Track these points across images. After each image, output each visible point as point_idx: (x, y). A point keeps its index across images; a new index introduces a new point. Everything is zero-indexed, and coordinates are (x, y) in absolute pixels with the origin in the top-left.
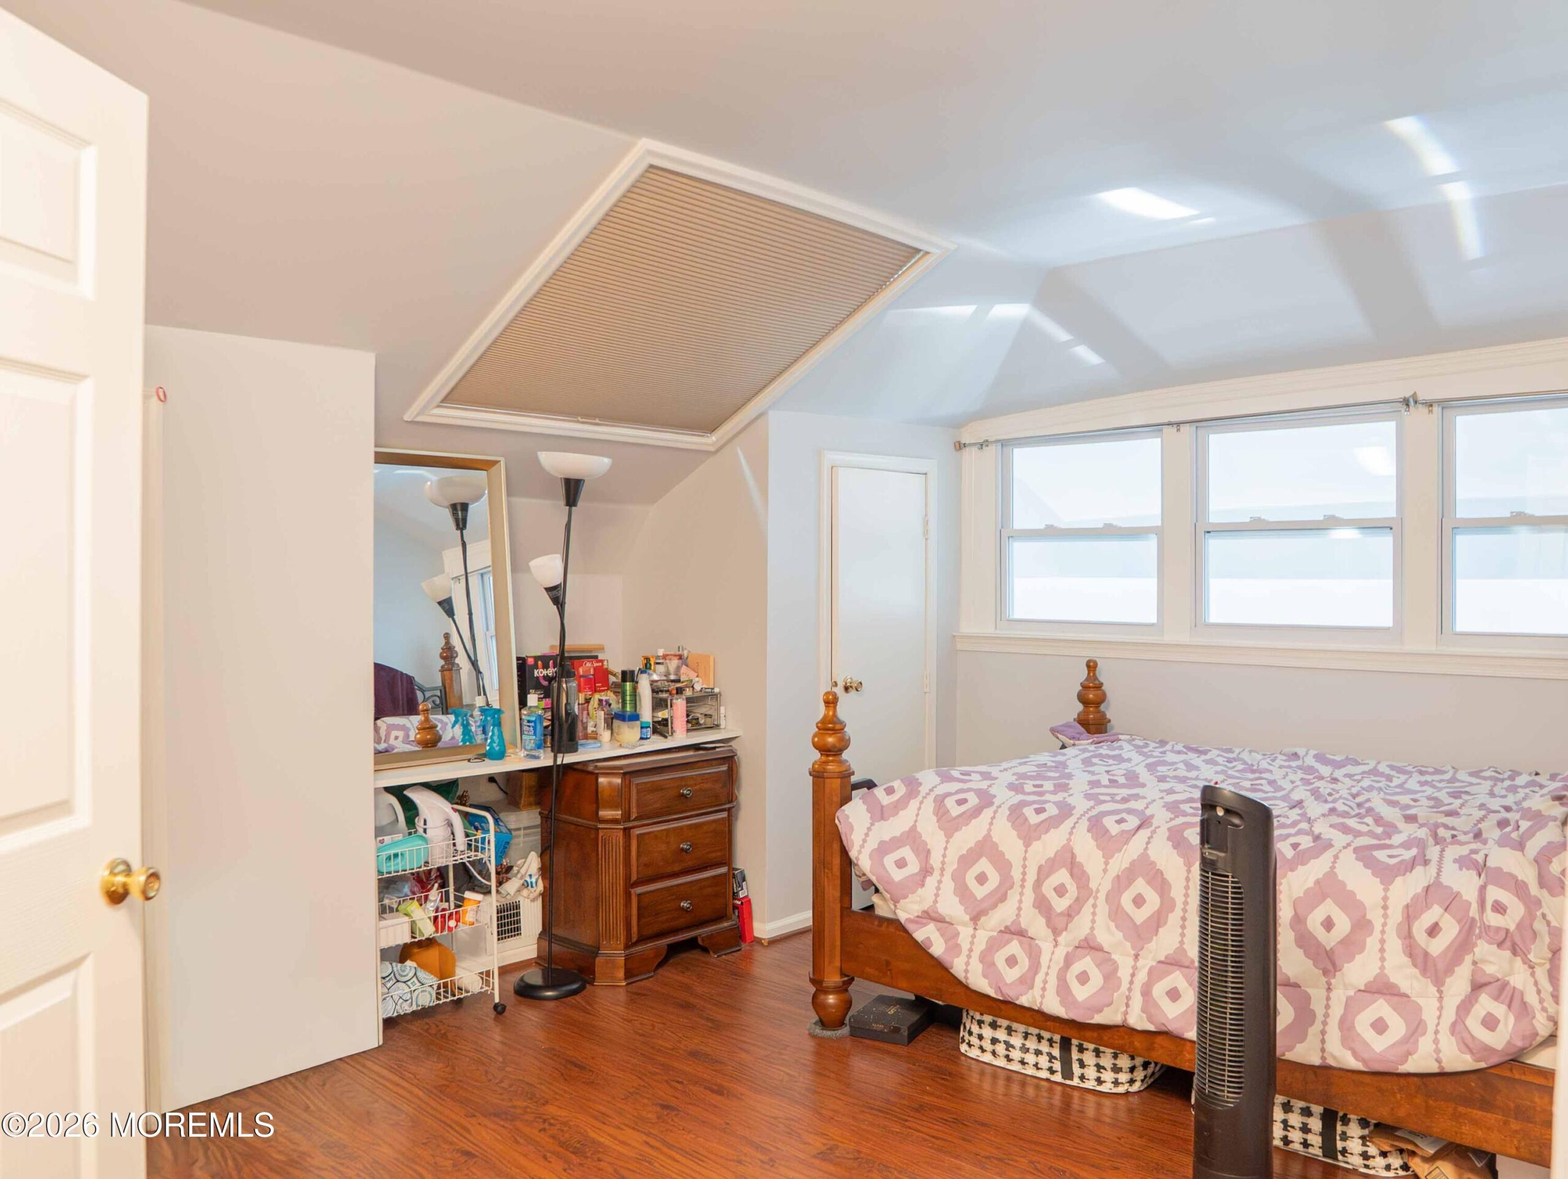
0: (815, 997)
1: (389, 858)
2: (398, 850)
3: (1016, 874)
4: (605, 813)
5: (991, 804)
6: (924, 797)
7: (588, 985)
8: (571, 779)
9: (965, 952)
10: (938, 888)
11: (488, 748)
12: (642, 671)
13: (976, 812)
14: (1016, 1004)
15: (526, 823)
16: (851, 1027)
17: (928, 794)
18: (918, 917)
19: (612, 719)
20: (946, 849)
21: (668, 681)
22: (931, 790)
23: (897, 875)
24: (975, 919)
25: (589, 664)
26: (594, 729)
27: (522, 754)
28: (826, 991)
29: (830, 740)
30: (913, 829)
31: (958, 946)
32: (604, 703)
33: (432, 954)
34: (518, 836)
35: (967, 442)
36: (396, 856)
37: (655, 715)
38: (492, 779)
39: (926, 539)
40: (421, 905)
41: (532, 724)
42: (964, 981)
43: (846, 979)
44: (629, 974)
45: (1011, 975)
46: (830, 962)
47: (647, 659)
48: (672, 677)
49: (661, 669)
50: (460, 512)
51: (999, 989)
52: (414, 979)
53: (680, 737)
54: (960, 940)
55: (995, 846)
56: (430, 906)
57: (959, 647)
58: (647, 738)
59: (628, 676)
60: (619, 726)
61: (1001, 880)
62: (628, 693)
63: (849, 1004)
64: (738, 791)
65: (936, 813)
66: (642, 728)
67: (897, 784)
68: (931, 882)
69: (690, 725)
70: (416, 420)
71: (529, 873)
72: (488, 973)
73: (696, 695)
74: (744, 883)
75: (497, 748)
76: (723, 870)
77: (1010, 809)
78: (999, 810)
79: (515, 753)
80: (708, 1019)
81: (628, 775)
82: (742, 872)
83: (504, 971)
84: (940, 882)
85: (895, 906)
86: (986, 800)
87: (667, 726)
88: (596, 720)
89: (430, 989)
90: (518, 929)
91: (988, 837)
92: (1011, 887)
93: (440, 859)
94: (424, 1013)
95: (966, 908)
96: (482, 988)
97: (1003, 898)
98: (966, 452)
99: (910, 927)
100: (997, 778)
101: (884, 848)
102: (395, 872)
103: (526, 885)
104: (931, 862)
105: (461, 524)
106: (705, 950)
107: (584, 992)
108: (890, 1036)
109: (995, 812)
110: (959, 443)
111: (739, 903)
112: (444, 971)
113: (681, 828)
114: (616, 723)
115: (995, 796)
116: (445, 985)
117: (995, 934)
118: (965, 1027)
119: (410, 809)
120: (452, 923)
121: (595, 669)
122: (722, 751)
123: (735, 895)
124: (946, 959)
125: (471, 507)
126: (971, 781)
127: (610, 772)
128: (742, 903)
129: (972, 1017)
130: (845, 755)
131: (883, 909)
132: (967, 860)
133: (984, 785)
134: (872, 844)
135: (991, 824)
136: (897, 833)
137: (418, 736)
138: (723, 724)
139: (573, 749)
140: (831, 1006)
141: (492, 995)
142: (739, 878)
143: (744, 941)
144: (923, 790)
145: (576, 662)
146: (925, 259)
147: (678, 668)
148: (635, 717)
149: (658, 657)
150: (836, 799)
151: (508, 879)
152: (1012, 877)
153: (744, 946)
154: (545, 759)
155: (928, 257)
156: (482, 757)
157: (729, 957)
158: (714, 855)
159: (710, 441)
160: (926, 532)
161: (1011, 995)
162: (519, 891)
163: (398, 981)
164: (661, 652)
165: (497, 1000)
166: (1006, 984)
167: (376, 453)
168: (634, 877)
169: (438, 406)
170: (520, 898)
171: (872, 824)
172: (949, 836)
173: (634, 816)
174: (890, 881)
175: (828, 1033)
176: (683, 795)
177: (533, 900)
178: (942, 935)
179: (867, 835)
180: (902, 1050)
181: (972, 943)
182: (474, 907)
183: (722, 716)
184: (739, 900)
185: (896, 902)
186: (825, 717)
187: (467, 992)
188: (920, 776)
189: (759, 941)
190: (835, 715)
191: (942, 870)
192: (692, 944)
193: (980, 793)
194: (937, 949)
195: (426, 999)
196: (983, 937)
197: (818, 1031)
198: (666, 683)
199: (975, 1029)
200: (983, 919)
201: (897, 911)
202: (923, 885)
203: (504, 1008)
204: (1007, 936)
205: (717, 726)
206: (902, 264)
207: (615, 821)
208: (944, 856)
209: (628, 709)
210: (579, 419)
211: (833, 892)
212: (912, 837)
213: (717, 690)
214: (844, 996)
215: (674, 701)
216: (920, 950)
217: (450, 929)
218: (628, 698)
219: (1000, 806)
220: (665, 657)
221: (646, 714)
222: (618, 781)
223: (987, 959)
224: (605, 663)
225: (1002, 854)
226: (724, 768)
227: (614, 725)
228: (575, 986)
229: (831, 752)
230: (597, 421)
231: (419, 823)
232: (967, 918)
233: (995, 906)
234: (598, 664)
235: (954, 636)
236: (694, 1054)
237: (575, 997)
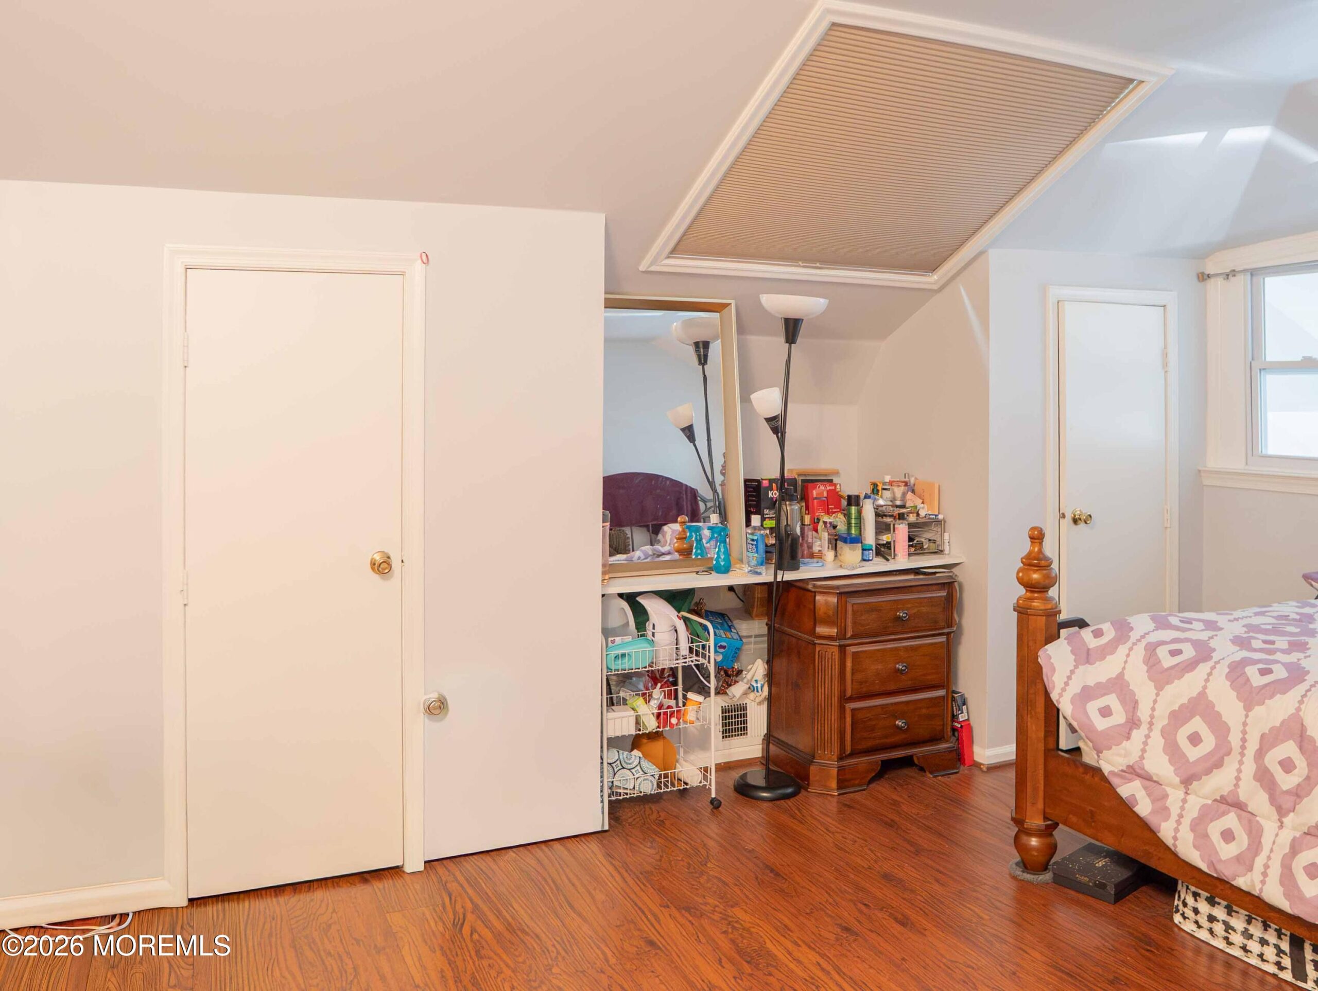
0: (1017, 838)
1: (616, 657)
2: (626, 651)
3: (1234, 739)
4: (821, 630)
5: (1207, 658)
6: (1134, 644)
7: (802, 790)
8: (793, 595)
9: (1174, 816)
10: (1145, 743)
11: (714, 562)
12: (867, 497)
13: (1191, 666)
14: (1232, 885)
15: (757, 632)
16: (1054, 874)
17: (1139, 640)
18: (1123, 771)
19: (836, 540)
20: (1155, 702)
21: (893, 506)
22: (1143, 637)
23: (1101, 724)
24: (1187, 782)
25: (822, 488)
26: (820, 549)
27: (746, 569)
28: (1029, 833)
29: (1035, 576)
30: (1121, 676)
31: (1166, 809)
32: (828, 525)
33: (657, 747)
34: (750, 643)
35: (1212, 273)
36: (623, 655)
37: (880, 537)
38: (731, 588)
39: (1166, 372)
40: (646, 703)
41: (755, 543)
42: (1173, 849)
43: (1049, 822)
44: (841, 784)
45: (1227, 851)
46: (1033, 804)
47: (875, 485)
48: (898, 503)
49: (887, 494)
50: (702, 349)
51: (1211, 864)
52: (638, 768)
53: (902, 560)
54: (1169, 803)
55: (1211, 706)
56: (654, 703)
57: (1206, 482)
58: (869, 560)
59: (853, 501)
60: (841, 548)
61: (1216, 745)
62: (853, 516)
63: (1052, 849)
64: (960, 616)
65: (1146, 661)
66: (863, 550)
67: (1106, 627)
68: (1138, 735)
69: (913, 549)
70: (649, 269)
71: (755, 678)
72: (706, 769)
73: (920, 520)
74: (964, 707)
75: (722, 563)
76: (942, 693)
77: (1229, 666)
78: (1217, 666)
79: (740, 568)
80: (909, 842)
81: (844, 595)
82: (962, 696)
83: (722, 768)
84: (1148, 737)
85: (1099, 756)
86: (1204, 653)
87: (890, 549)
88: (820, 542)
89: (652, 778)
90: (745, 729)
91: (1202, 694)
92: (1228, 754)
93: (665, 661)
94: (645, 799)
95: (1175, 770)
96: (700, 782)
97: (1219, 764)
98: (1211, 284)
99: (1115, 781)
100: (1221, 629)
101: (1087, 694)
102: (622, 670)
103: (752, 689)
104: (1139, 714)
105: (703, 360)
106: (922, 769)
107: (797, 798)
108: (1095, 891)
109: (1213, 668)
110: (1203, 273)
111: (959, 726)
112: (666, 764)
113: (896, 649)
114: (840, 544)
115: (1214, 650)
116: (666, 776)
117: (1210, 802)
118: (1179, 896)
119: (641, 615)
120: (674, 721)
121: (828, 492)
122: (943, 575)
123: (954, 718)
124: (1153, 821)
125: (711, 346)
126: (1191, 629)
127: (826, 591)
128: (962, 726)
129: (1187, 888)
130: (1052, 592)
131: (1089, 757)
132: (1179, 717)
133: (1204, 636)
134: (1075, 688)
135: (1207, 680)
136: (1103, 679)
137: (676, 545)
138: (947, 548)
139: (795, 568)
140: (1033, 848)
141: (710, 789)
142: (959, 702)
143: (964, 764)
144: (1134, 636)
145: (810, 485)
146: (1140, 88)
147: (904, 494)
148: (858, 540)
149: (884, 483)
150: (1041, 637)
151: (736, 682)
152: (1229, 742)
153: (963, 770)
154: (767, 576)
155: (1143, 85)
156: (710, 570)
157: (945, 779)
158: (929, 677)
159: (932, 280)
160: (1165, 365)
161: (1226, 874)
162: (745, 694)
163: (623, 768)
164: (887, 479)
165: (713, 795)
166: (1220, 861)
167: (606, 299)
168: (849, 693)
169: (668, 257)
170: (747, 701)
171: (1076, 667)
172: (1159, 688)
173: (849, 634)
174: (1091, 728)
175: (1028, 877)
176: (899, 618)
177: (760, 703)
178: (1149, 795)
179: (1069, 678)
180: (1110, 908)
181: (1182, 808)
182: (695, 707)
183: (946, 541)
184: (959, 723)
185: (1099, 752)
186: (1030, 553)
187: (686, 784)
188: (1133, 620)
189: (978, 765)
190: (1040, 551)
191: (1151, 724)
192: (907, 762)
193: (1196, 644)
194: (1144, 808)
195: (648, 787)
196: (1195, 804)
197: (1018, 872)
198: (891, 509)
199: (1190, 900)
200: (1195, 783)
201: (1101, 762)
202: (1128, 738)
203: (720, 804)
204: (1224, 807)
205: (939, 552)
206: (1113, 95)
207: (830, 638)
208: (1153, 709)
209: (853, 532)
210: (800, 263)
211: (1036, 731)
212: (1118, 685)
213: (941, 517)
214: (1048, 840)
215: (896, 526)
216: (1125, 808)
217: (672, 725)
218: (853, 521)
219: (1217, 663)
220: (891, 483)
221: (870, 537)
222: (833, 600)
223: (1199, 826)
224: (838, 487)
225: (1219, 715)
226: (943, 593)
227: (838, 546)
228: (789, 790)
229: (1037, 589)
230: (818, 265)
231: (649, 626)
232: (1177, 780)
233: (1208, 772)
234: (831, 488)
235: (1200, 471)
236: (887, 877)
237: (787, 801)
